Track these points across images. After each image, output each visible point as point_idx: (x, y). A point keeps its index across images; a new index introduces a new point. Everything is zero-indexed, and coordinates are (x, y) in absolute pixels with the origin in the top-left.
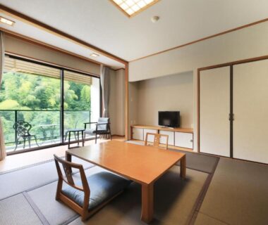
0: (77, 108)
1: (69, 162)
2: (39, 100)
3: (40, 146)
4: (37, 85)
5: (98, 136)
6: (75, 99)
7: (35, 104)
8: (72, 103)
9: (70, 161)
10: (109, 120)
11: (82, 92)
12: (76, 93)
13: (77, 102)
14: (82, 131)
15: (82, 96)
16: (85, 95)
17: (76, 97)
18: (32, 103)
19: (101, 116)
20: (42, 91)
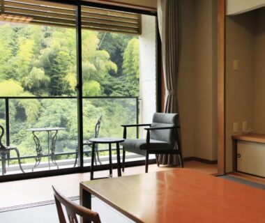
0: (114, 93)
1: (85, 209)
2: (48, 78)
3: (26, 171)
4: (44, 46)
5: (152, 157)
6: (111, 72)
7: (43, 85)
8: (106, 82)
9: (89, 207)
10: (176, 119)
11: (126, 55)
12: (113, 59)
13: (116, 80)
14: (118, 143)
15: (125, 64)
16: (131, 62)
17: (114, 67)
18: (39, 85)
19: (159, 109)
20: (52, 58)
